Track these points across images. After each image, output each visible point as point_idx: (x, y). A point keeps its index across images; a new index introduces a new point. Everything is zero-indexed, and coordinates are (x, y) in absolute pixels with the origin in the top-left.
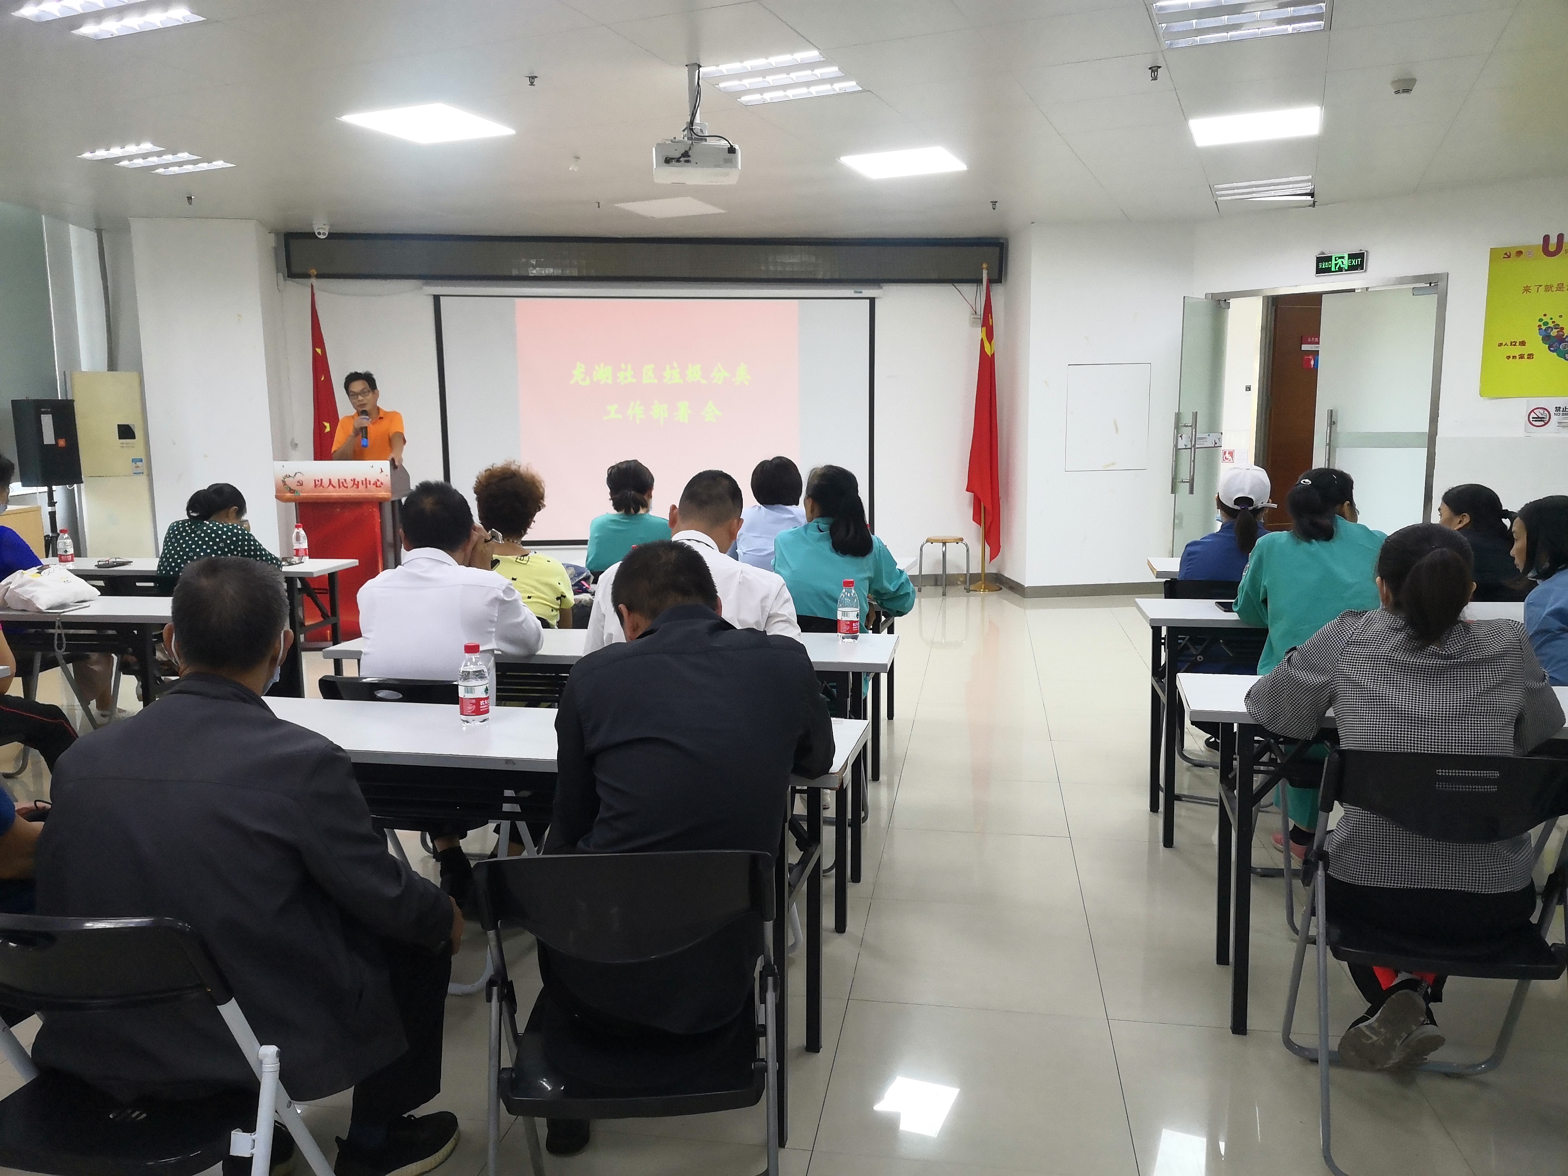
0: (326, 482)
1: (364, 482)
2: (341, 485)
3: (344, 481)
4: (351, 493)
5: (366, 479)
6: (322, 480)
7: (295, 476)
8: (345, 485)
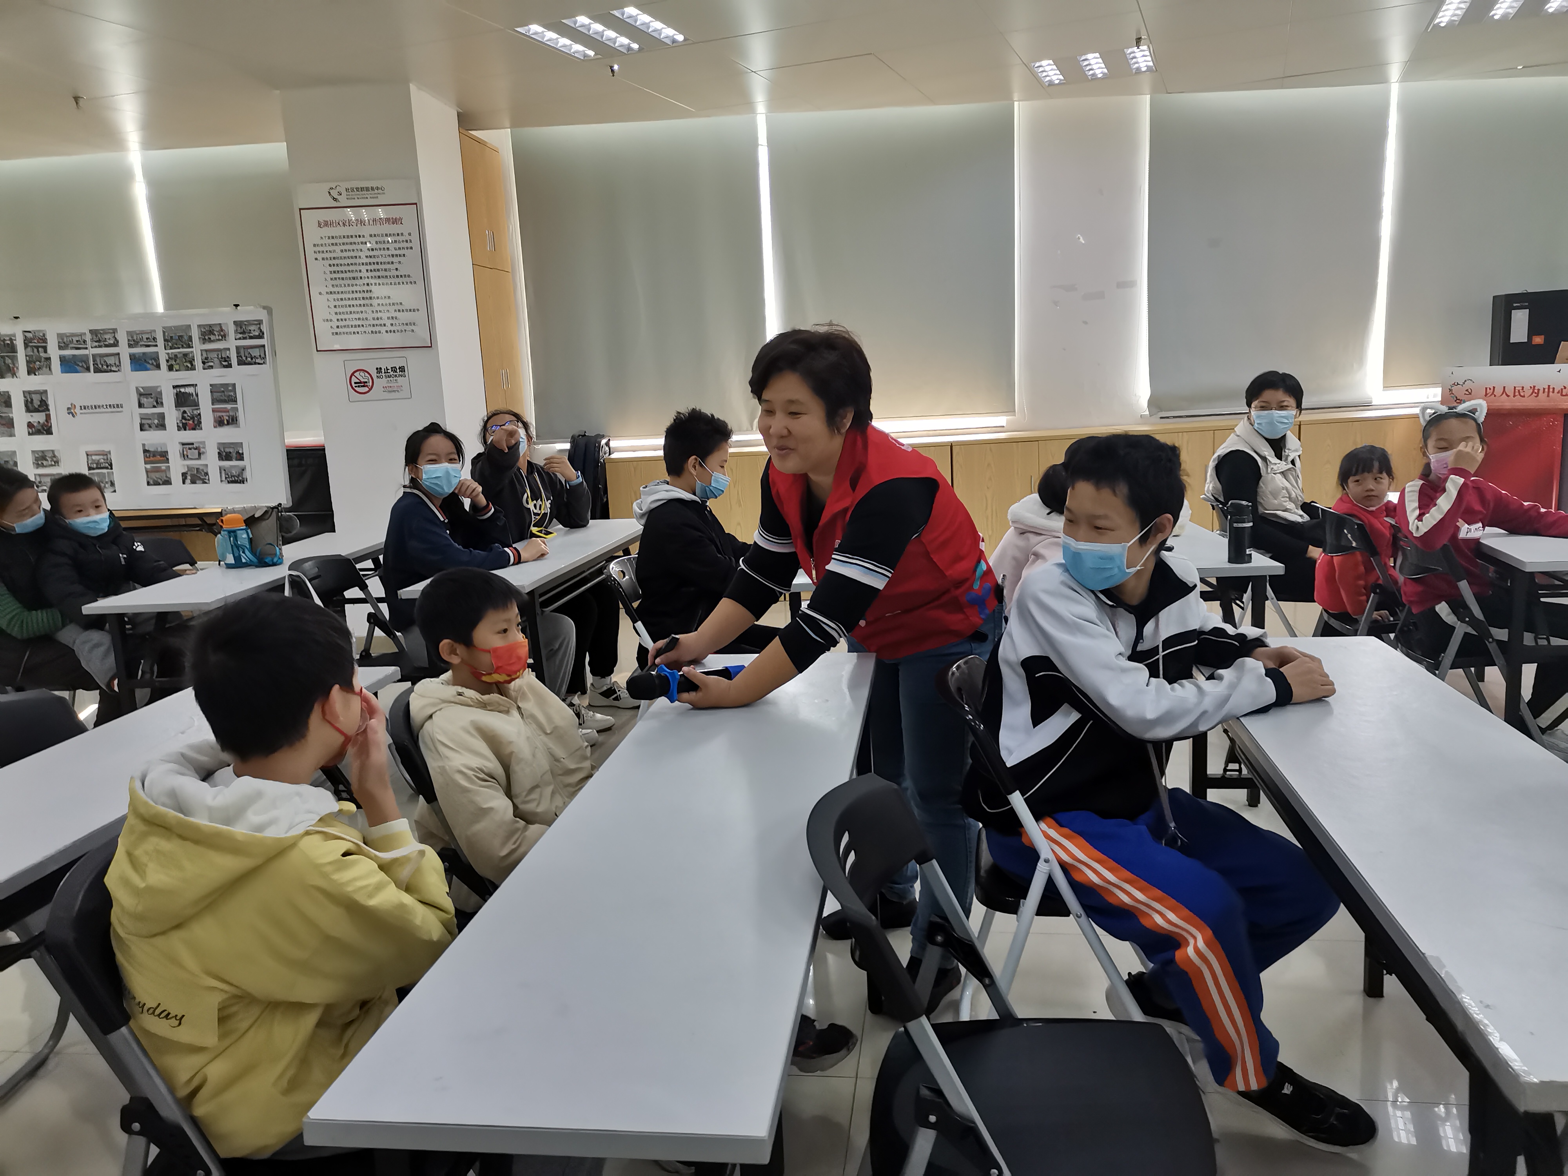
0: (1498, 391)
1: (1546, 390)
2: (1517, 394)
3: (1521, 388)
4: (1529, 403)
5: (1549, 386)
6: (1494, 387)
7: (1464, 383)
8: (1522, 394)
